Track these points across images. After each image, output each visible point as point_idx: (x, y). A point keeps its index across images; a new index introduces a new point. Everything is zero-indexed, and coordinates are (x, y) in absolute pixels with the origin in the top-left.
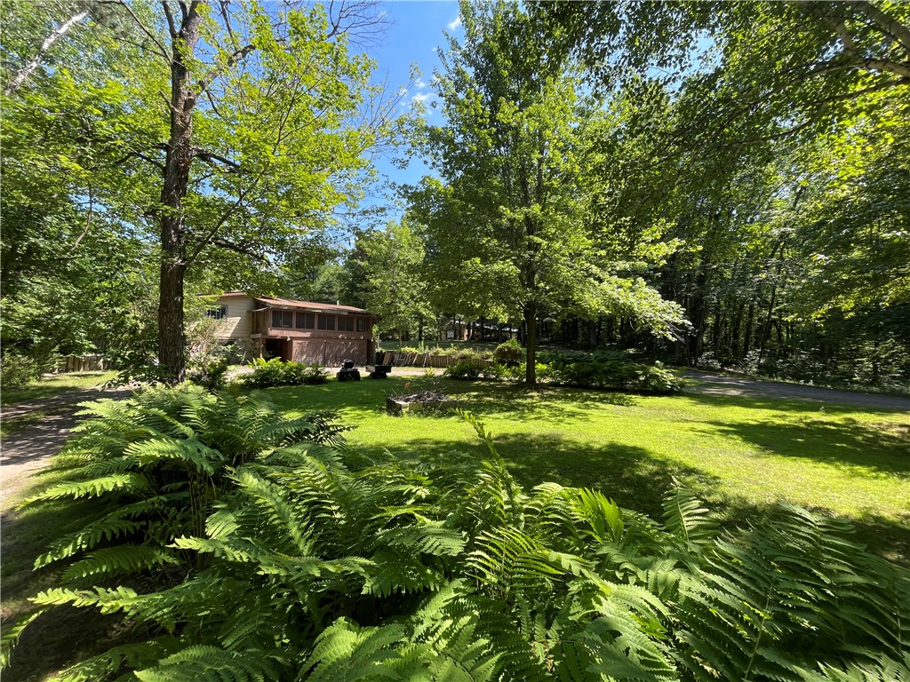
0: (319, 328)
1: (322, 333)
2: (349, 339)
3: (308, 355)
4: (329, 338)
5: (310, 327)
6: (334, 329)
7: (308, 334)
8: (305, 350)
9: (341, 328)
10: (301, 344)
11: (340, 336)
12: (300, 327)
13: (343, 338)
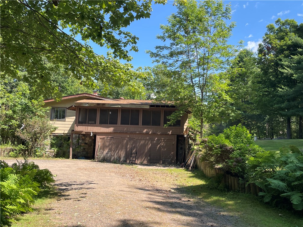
0: (122, 123)
1: (125, 128)
2: (153, 134)
3: (110, 150)
4: (131, 133)
5: (113, 122)
6: (137, 124)
7: (111, 130)
8: (107, 144)
9: (146, 123)
10: (104, 139)
11: (145, 131)
12: (103, 123)
13: (147, 133)
